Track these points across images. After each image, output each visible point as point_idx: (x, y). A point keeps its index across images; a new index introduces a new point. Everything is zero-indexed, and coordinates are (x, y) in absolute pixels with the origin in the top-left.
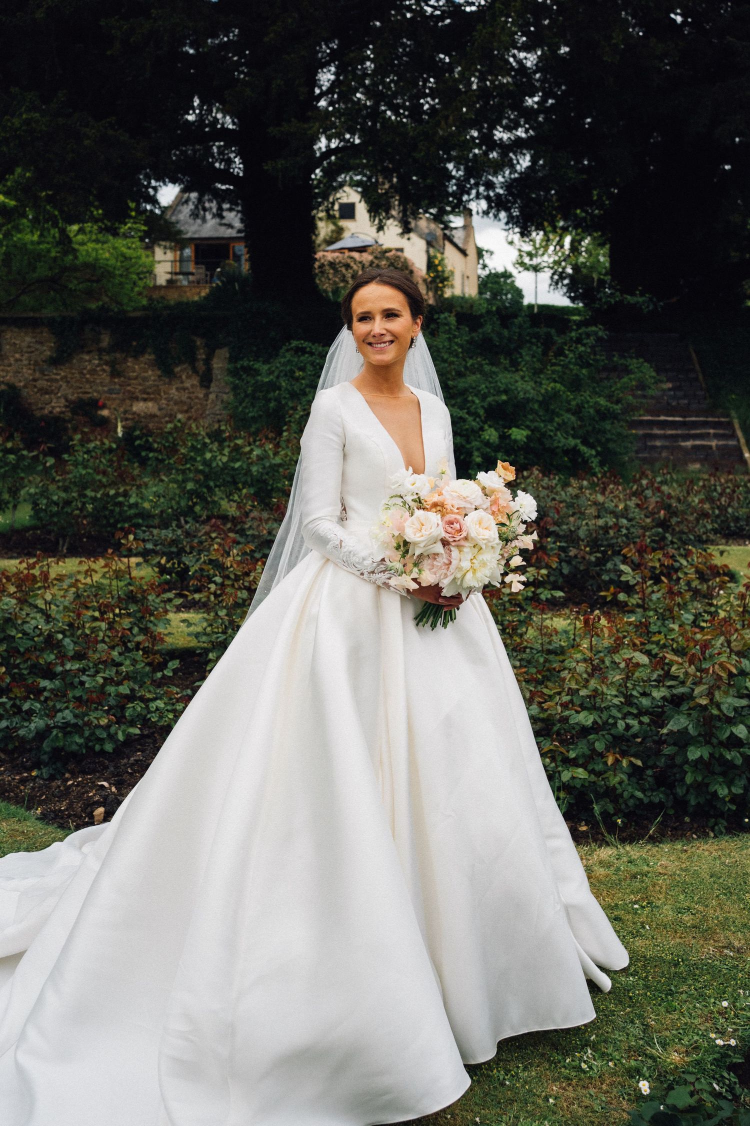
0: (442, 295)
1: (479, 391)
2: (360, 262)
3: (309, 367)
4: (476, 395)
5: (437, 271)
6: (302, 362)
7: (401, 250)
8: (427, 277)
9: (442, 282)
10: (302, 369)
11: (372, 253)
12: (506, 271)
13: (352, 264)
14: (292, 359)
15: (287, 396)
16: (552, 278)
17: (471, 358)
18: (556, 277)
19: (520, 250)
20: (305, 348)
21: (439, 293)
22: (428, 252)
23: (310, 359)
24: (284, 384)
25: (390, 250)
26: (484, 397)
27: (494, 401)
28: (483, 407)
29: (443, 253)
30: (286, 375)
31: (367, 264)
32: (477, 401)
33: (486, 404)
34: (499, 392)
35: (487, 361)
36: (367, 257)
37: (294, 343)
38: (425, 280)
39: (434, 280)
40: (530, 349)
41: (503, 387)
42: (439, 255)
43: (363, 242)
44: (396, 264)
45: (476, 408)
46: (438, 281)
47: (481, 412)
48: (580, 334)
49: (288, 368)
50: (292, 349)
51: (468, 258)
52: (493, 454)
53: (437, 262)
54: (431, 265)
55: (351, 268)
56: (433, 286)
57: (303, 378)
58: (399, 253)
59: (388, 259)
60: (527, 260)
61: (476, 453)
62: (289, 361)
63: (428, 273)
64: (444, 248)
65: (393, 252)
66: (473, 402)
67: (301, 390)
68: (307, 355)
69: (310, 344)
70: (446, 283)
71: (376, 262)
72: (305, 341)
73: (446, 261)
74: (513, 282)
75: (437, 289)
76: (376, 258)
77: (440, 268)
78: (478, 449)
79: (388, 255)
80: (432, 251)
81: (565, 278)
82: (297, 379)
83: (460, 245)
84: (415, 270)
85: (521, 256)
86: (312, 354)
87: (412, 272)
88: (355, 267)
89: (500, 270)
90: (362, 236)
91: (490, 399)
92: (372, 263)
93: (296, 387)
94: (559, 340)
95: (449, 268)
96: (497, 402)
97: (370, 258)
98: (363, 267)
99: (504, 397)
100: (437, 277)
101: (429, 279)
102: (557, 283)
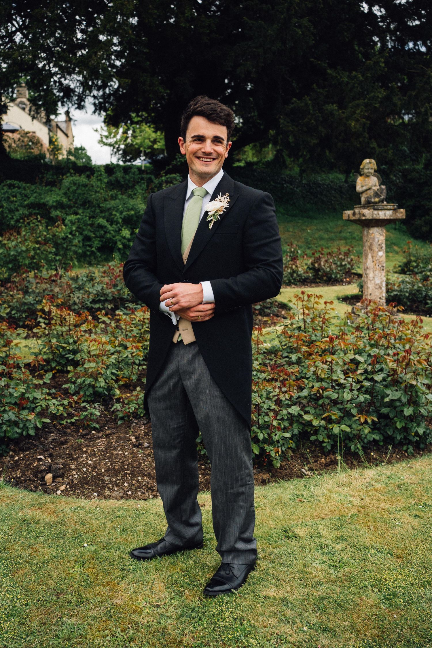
0: (57, 158)
1: (119, 209)
2: (13, 139)
3: (18, 195)
4: (116, 211)
5: (55, 145)
6: (13, 192)
7: (34, 132)
8: (49, 148)
9: (57, 151)
10: (15, 196)
11: (19, 134)
12: (82, 147)
13: (8, 140)
14: (8, 191)
15: (7, 212)
16: (113, 150)
17: (111, 191)
18: (115, 150)
19: (101, 135)
20: (15, 184)
21: (56, 157)
22: (49, 134)
23: (18, 190)
24: (5, 205)
25: (29, 133)
26: (121, 213)
27: (127, 214)
28: (121, 218)
29: (56, 135)
30: (5, 200)
31: (17, 140)
32: (118, 215)
33: (122, 216)
34: (129, 210)
35: (120, 193)
36: (16, 136)
37: (9, 182)
38: (48, 150)
39: (53, 150)
40: (140, 186)
41: (131, 207)
42: (55, 136)
43: (13, 127)
44: (33, 140)
45: (117, 218)
46: (55, 150)
47: (120, 220)
48: (167, 178)
49: (6, 195)
50: (7, 185)
51: (69, 138)
52: (128, 243)
53: (54, 140)
54: (51, 142)
55: (8, 142)
56: (53, 152)
57: (16, 202)
58: (34, 134)
59: (28, 137)
60: (104, 140)
61: (119, 243)
62: (6, 192)
63: (50, 145)
64: (57, 132)
65: (31, 134)
66: (115, 215)
67: (15, 208)
68: (16, 189)
69: (18, 182)
70: (59, 152)
71: (22, 139)
72: (15, 180)
73: (59, 140)
74: (86, 152)
75: (55, 155)
76: (22, 136)
77: (56, 143)
78: (120, 240)
79: (28, 135)
80: (51, 134)
81: (120, 151)
82: (12, 202)
83: (65, 131)
84: (43, 144)
85: (102, 138)
86: (19, 188)
87: (42, 145)
88: (10, 141)
89: (79, 146)
90: (12, 124)
91: (124, 213)
92: (19, 140)
93: (12, 206)
94: (156, 181)
95: (60, 144)
96: (129, 215)
97: (18, 136)
98: (15, 142)
99: (133, 212)
100: (55, 148)
101: (51, 149)
102: (116, 153)
